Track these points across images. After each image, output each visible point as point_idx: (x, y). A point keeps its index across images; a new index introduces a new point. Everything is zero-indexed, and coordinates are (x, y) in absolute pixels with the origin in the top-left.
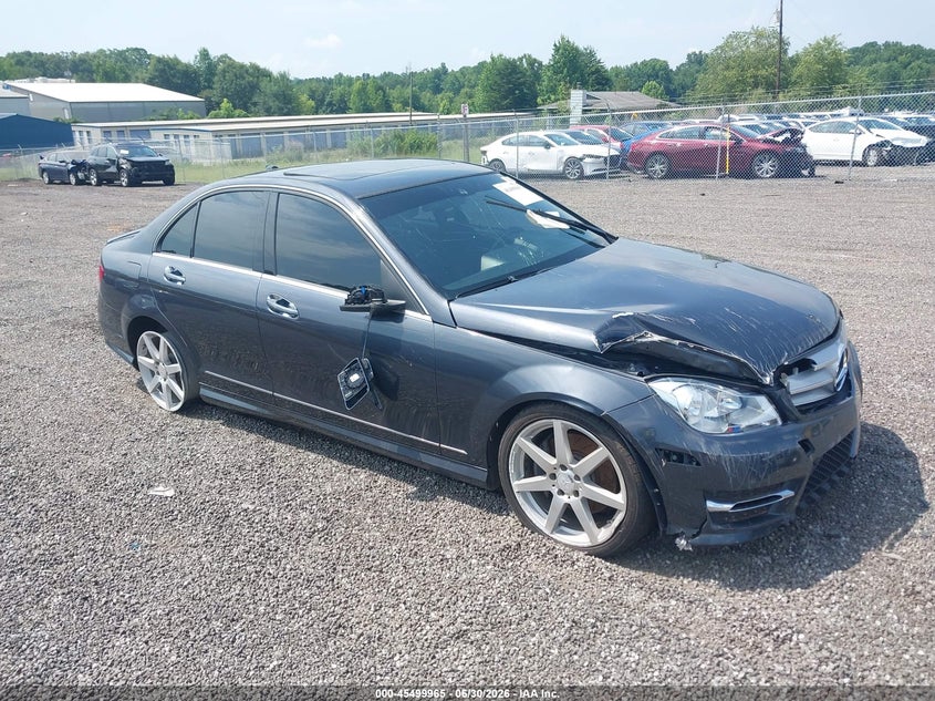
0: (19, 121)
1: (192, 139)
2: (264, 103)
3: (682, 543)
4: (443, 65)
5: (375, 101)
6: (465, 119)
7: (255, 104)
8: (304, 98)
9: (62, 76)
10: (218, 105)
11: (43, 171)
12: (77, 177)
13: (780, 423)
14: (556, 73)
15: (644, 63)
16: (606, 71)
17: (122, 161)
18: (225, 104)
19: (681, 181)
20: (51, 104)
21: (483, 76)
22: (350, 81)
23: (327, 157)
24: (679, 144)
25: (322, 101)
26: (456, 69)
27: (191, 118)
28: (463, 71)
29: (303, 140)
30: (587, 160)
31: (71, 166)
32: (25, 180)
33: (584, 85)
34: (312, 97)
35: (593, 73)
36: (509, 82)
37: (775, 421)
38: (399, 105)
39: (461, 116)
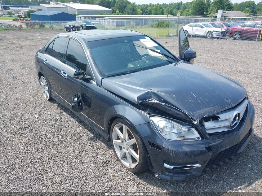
0: (63, 14)
1: (106, 20)
2: (128, 11)
3: (156, 175)
4: (181, 1)
5: (159, 12)
6: (178, 18)
7: (125, 11)
8: (139, 10)
9: (77, 2)
10: (115, 11)
11: (65, 27)
12: (73, 30)
13: (201, 139)
14: (215, 4)
15: (246, 2)
16: (232, 4)
17: (84, 26)
18: (117, 11)
19: (244, 41)
20: (73, 10)
21: (192, 5)
22: (153, 5)
23: (141, 27)
24: (245, 29)
25: (144, 11)
26: (185, 3)
27: (108, 15)
28: (187, 3)
29: (136, 22)
30: (214, 32)
31: (72, 27)
32: (61, 30)
33: (223, 8)
34: (142, 10)
35: (227, 5)
36: (200, 7)
37: (198, 138)
38: (166, 13)
39: (177, 17)
